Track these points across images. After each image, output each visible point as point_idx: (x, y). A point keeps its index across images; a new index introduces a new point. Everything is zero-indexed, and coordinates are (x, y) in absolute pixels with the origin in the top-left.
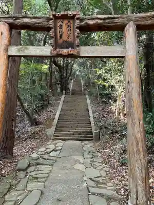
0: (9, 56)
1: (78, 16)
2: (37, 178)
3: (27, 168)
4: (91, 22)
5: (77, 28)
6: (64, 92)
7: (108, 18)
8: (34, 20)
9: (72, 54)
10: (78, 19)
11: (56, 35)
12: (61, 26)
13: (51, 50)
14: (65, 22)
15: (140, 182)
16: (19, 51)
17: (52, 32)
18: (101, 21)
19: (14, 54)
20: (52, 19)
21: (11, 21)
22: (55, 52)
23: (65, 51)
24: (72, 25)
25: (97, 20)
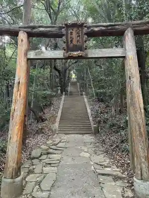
0: (28, 59)
1: (86, 25)
2: (50, 164)
3: (40, 156)
4: (96, 29)
5: (85, 34)
6: (64, 93)
7: (110, 25)
8: (48, 29)
9: (81, 56)
10: (85, 27)
11: (67, 40)
12: (71, 33)
13: (64, 53)
14: (75, 29)
15: (143, 160)
16: (36, 55)
17: (64, 38)
18: (104, 28)
19: (32, 57)
20: (64, 28)
21: (29, 30)
22: (67, 55)
23: (75, 53)
24: (81, 32)
25: (101, 27)
